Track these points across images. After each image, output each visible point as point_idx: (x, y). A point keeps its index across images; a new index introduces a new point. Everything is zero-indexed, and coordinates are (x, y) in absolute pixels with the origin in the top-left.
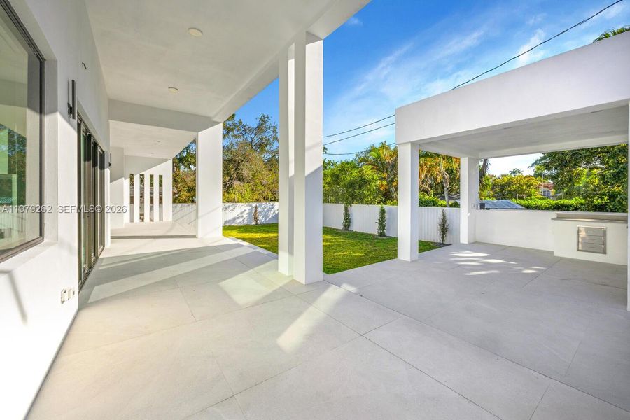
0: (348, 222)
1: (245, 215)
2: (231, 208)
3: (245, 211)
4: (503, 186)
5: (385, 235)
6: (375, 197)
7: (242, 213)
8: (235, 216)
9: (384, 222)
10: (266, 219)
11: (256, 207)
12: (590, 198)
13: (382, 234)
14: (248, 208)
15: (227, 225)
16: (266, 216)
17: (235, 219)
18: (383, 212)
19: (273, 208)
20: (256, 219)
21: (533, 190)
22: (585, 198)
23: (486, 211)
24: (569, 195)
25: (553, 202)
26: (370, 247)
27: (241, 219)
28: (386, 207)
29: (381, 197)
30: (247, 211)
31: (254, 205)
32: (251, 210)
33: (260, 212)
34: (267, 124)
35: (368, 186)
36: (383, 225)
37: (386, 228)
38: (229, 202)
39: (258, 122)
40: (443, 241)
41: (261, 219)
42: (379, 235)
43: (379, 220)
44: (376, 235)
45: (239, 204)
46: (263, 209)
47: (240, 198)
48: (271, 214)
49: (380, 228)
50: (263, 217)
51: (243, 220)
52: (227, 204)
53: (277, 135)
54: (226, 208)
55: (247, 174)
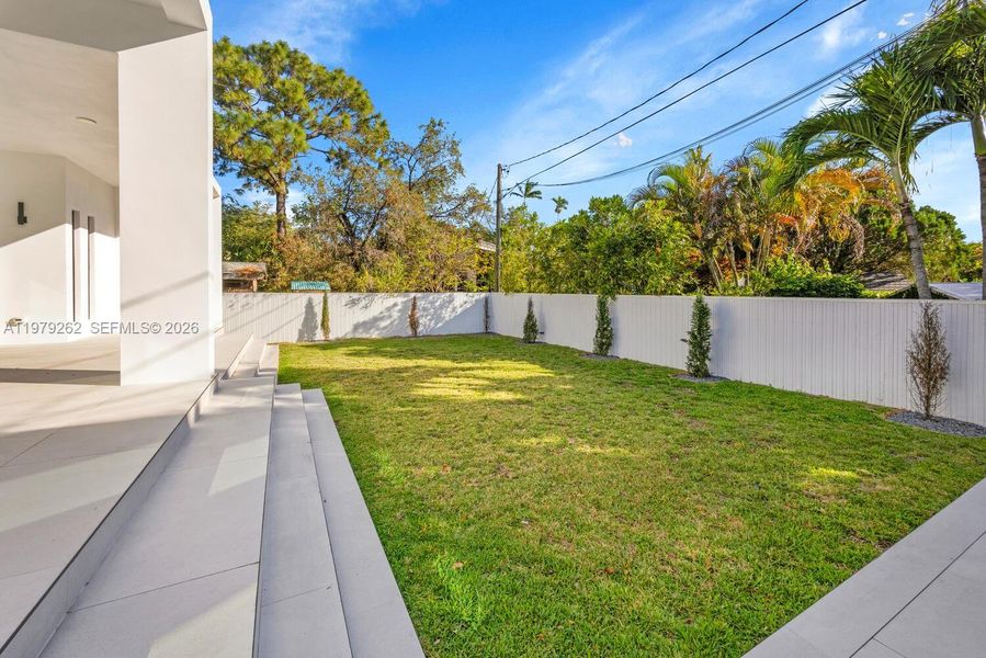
0: (606, 335)
1: (395, 314)
2: (363, 303)
3: (395, 305)
5: (707, 375)
6: (675, 278)
7: (389, 309)
8: (375, 314)
9: (703, 339)
10: (435, 325)
11: (415, 298)
13: (700, 372)
14: (399, 301)
16: (437, 317)
18: (702, 313)
19: (450, 303)
20: (414, 324)
26: (677, 418)
27: (389, 322)
28: (711, 302)
29: (689, 277)
30: (399, 307)
31: (413, 295)
32: (405, 304)
33: (425, 309)
34: (440, 138)
35: (659, 250)
36: (702, 348)
37: (710, 354)
38: (355, 291)
39: (422, 133)
40: (927, 409)
41: (426, 324)
42: (691, 375)
43: (692, 334)
44: (682, 373)
45: (380, 295)
46: (432, 303)
47: (381, 284)
48: (447, 314)
49: (693, 355)
50: (430, 320)
51: (391, 323)
52: (355, 295)
53: (460, 159)
54: (353, 303)
55: (398, 235)
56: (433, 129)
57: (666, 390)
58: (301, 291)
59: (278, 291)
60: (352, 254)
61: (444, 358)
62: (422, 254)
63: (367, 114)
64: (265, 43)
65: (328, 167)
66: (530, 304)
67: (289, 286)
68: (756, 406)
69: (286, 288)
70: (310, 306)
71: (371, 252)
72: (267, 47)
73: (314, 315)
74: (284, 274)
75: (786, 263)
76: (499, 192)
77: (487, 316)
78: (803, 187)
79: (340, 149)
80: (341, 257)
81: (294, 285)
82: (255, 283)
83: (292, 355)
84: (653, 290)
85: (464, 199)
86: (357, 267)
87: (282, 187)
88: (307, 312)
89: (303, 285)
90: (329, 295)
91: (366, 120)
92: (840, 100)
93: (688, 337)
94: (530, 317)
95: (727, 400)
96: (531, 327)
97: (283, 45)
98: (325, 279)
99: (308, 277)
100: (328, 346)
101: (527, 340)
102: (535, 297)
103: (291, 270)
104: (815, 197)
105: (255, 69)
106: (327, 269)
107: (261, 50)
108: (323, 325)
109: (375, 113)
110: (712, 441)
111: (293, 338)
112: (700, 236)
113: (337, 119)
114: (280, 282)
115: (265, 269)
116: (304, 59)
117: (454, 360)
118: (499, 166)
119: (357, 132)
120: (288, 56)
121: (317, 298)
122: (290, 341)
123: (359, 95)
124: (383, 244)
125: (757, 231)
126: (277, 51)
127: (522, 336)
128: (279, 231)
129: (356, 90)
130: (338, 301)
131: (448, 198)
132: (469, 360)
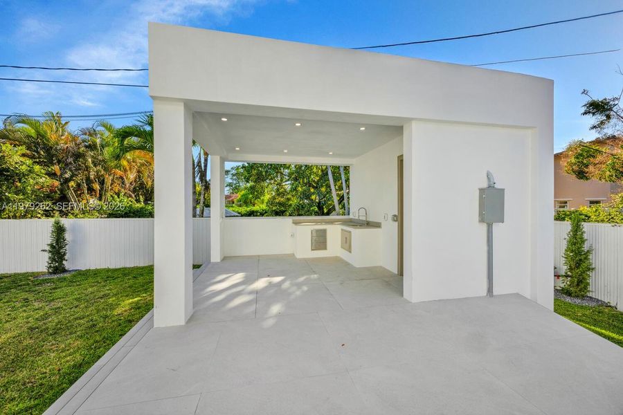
9: (61, 248)
13: (59, 270)
18: (59, 231)
26: (36, 305)
35: (19, 184)
36: (59, 253)
37: (66, 257)
42: (51, 273)
43: (51, 246)
44: (43, 274)
49: (53, 260)
57: (27, 289)
68: (98, 282)
75: (119, 197)
78: (128, 157)
84: (11, 214)
92: (141, 124)
93: (48, 248)
95: (78, 283)
104: (134, 164)
110: (64, 310)
112: (59, 174)
125: (102, 176)
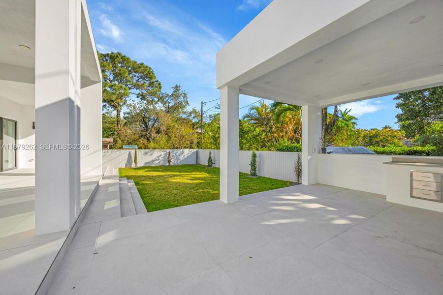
1: (161, 158)
2: (150, 153)
3: (161, 155)
4: (371, 138)
5: (256, 175)
7: (158, 157)
8: (153, 159)
9: (255, 164)
10: (177, 161)
11: (169, 153)
12: (440, 145)
13: (254, 174)
14: (163, 153)
15: (147, 165)
16: (177, 159)
17: (153, 161)
18: (254, 156)
19: (183, 153)
20: (169, 161)
21: (396, 140)
22: (435, 145)
23: (327, 155)
24: (424, 143)
25: (407, 149)
28: (257, 153)
30: (163, 156)
31: (168, 151)
32: (166, 154)
33: (173, 156)
34: (179, 92)
36: (254, 167)
37: (257, 169)
38: (148, 149)
39: (172, 90)
40: (298, 181)
41: (174, 161)
42: (251, 175)
43: (251, 162)
44: (249, 175)
45: (157, 150)
46: (175, 154)
47: (157, 146)
48: (181, 158)
49: (252, 169)
50: (175, 160)
51: (159, 162)
52: (147, 150)
53: (188, 99)
54: (146, 153)
55: (163, 128)
56: (177, 88)
58: (126, 149)
59: (118, 149)
60: (146, 135)
61: (177, 172)
62: (173, 135)
63: (153, 80)
64: (112, 53)
65: (138, 100)
66: (210, 153)
67: (122, 147)
69: (121, 148)
70: (130, 155)
71: (154, 134)
72: (113, 55)
73: (131, 158)
74: (120, 142)
76: (202, 112)
77: (197, 158)
79: (142, 93)
80: (142, 136)
81: (124, 147)
82: (108, 146)
83: (124, 171)
85: (191, 113)
86: (148, 140)
87: (119, 108)
88: (129, 157)
89: (128, 147)
90: (137, 150)
91: (153, 83)
93: (250, 164)
94: (210, 158)
96: (210, 161)
97: (119, 54)
98: (136, 144)
99: (129, 144)
100: (137, 169)
101: (209, 166)
102: (212, 151)
103: (123, 141)
105: (109, 65)
106: (137, 140)
107: (111, 56)
108: (135, 161)
109: (156, 80)
111: (123, 166)
113: (141, 82)
114: (118, 146)
115: (112, 140)
116: (128, 59)
117: (180, 172)
118: (202, 102)
119: (149, 86)
120: (122, 58)
121: (133, 152)
122: (122, 167)
123: (150, 73)
124: (158, 132)
126: (117, 57)
127: (207, 164)
128: (118, 126)
129: (148, 71)
130: (140, 153)
131: (185, 113)
132: (184, 172)
